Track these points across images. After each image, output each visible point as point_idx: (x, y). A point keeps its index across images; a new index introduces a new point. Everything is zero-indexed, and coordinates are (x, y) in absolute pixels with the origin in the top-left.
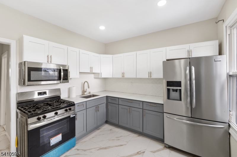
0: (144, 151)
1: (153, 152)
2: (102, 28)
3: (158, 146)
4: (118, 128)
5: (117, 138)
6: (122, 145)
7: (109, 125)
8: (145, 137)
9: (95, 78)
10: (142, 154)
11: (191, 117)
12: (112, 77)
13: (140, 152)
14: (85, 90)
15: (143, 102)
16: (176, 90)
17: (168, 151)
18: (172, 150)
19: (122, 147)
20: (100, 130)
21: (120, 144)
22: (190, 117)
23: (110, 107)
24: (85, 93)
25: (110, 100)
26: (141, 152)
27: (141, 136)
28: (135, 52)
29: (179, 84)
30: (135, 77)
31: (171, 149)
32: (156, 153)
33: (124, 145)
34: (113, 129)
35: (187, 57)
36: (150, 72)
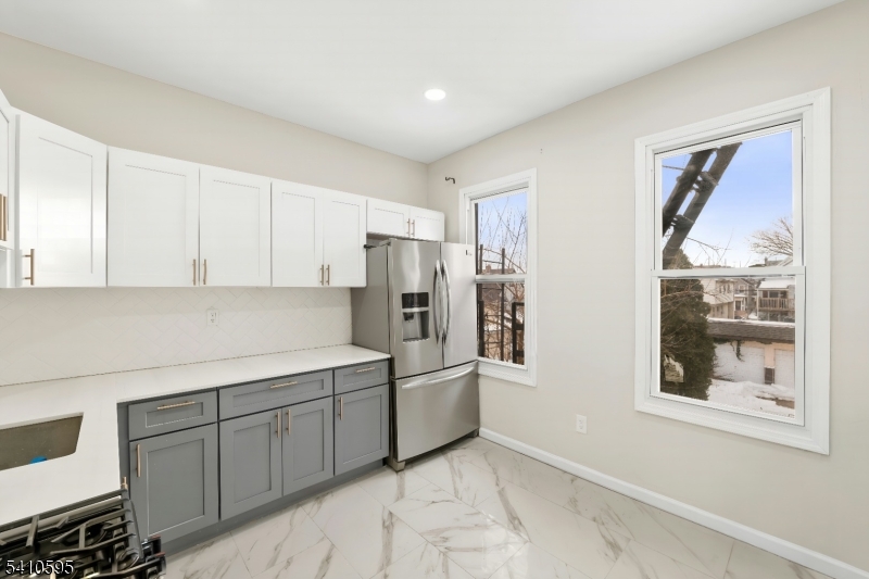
0: (386, 513)
1: (402, 497)
3: (387, 481)
5: (272, 563)
6: (328, 559)
10: (394, 520)
11: (444, 369)
13: (384, 522)
15: (334, 370)
16: (412, 316)
18: (412, 467)
19: (333, 561)
22: (442, 368)
23: (145, 465)
25: (144, 425)
27: (324, 496)
28: (266, 180)
32: (407, 492)
33: (331, 550)
34: (192, 568)
35: (407, 236)
36: (326, 267)
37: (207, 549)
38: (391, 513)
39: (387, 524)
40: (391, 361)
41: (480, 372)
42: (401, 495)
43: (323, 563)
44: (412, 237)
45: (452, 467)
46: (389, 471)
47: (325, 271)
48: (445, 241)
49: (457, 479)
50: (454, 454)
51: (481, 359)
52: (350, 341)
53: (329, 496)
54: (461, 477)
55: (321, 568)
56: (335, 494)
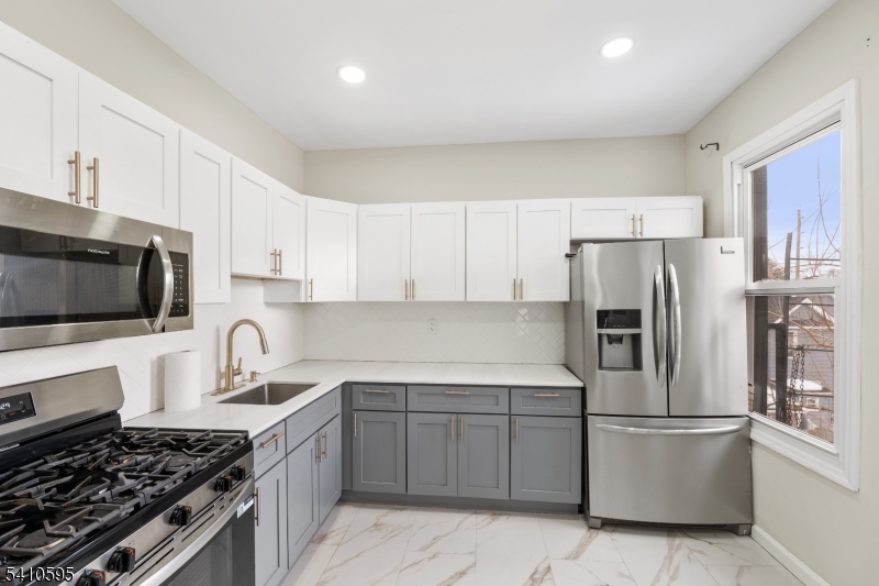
0: (545, 565)
1: (574, 558)
2: (353, 75)
3: (571, 533)
4: (401, 510)
5: (424, 549)
6: (462, 574)
7: (355, 506)
8: (516, 515)
9: (268, 304)
10: (547, 577)
11: (669, 417)
12: (354, 300)
13: (535, 573)
14: (236, 367)
15: (510, 388)
16: (619, 339)
17: (603, 538)
18: (613, 531)
19: (465, 578)
20: (329, 542)
21: (452, 573)
22: (666, 415)
23: (360, 429)
24: (237, 379)
25: (360, 401)
26: (540, 569)
27: (501, 515)
28: (461, 204)
29: (632, 318)
30: (463, 300)
31: (607, 528)
32: (583, 557)
33: (470, 567)
34: (383, 520)
35: (631, 236)
36: (518, 282)
37: (398, 512)
38: (549, 568)
39: (537, 576)
40: (583, 390)
41: (753, 436)
42: (575, 556)
43: (456, 574)
44: (639, 237)
45: (670, 558)
46: (582, 522)
47: (517, 286)
48: (705, 236)
49: (665, 578)
50: (686, 544)
51: (755, 415)
52: (563, 361)
53: (504, 518)
54: (673, 578)
55: (451, 577)
56: (511, 518)
